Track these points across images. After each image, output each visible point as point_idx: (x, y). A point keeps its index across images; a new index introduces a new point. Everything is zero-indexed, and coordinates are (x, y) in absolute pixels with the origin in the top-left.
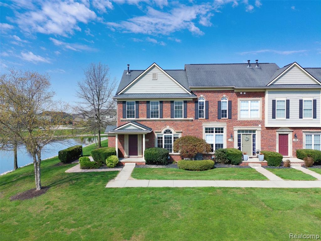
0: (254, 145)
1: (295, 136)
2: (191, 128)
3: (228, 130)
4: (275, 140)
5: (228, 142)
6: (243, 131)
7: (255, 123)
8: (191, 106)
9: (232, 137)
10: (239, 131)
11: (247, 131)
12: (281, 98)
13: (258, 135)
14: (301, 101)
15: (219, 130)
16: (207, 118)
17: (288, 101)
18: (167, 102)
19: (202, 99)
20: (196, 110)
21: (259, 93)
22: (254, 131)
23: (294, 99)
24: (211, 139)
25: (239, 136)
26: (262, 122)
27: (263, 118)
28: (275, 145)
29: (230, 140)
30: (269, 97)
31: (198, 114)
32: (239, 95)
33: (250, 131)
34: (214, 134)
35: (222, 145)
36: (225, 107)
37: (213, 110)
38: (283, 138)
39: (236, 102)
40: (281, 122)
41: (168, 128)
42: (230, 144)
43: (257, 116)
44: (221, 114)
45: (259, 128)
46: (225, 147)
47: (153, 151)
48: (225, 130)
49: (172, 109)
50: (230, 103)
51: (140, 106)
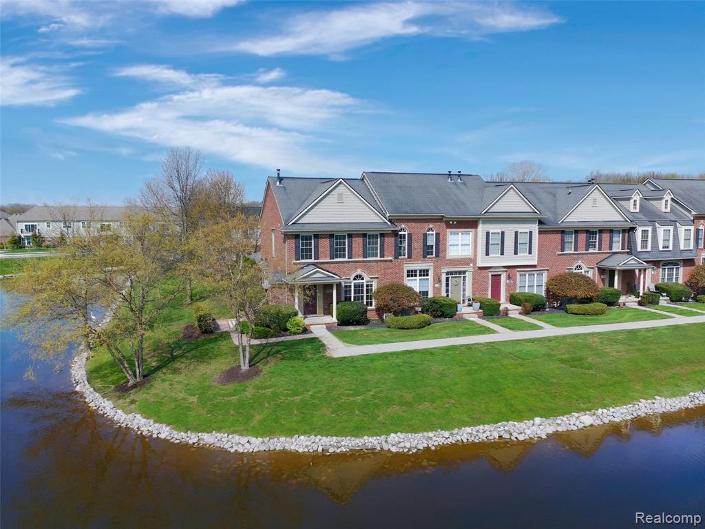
0: (464, 290)
1: (509, 277)
2: (389, 271)
3: (435, 272)
4: (487, 283)
5: (434, 288)
6: (451, 273)
7: (466, 261)
8: (390, 241)
9: (440, 281)
10: (447, 274)
11: (456, 273)
12: (495, 229)
13: (469, 276)
14: (516, 233)
15: (424, 273)
16: (410, 257)
17: (503, 233)
18: (358, 235)
19: (405, 229)
20: (396, 245)
21: (471, 223)
22: (464, 272)
23: (509, 229)
24: (415, 284)
25: (447, 279)
26: (474, 260)
27: (475, 255)
28: (487, 290)
29: (437, 285)
30: (482, 228)
31: (398, 254)
32: (449, 226)
33: (460, 273)
34: (418, 278)
35: (427, 292)
36: (431, 241)
37: (417, 246)
38: (496, 279)
39: (445, 235)
40: (495, 260)
41: (359, 272)
42: (437, 290)
43: (467, 252)
44: (427, 251)
45: (470, 268)
46: (430, 295)
48: (431, 273)
49: (364, 245)
50: (438, 235)
51: (321, 241)
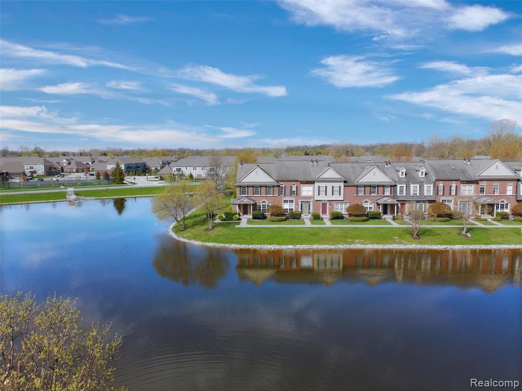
0: (309, 209)
1: (330, 205)
2: (276, 200)
3: (295, 201)
4: (320, 206)
5: (295, 207)
6: (304, 202)
7: (310, 197)
8: (276, 189)
9: (298, 205)
10: (301, 202)
11: (306, 202)
12: (323, 185)
13: (311, 204)
14: (333, 187)
15: (292, 201)
16: (285, 195)
17: (326, 187)
18: (263, 187)
19: (283, 185)
20: (279, 191)
21: (312, 182)
22: (310, 202)
23: (329, 185)
24: (286, 206)
25: (302, 204)
26: (313, 197)
27: (314, 195)
28: (320, 209)
29: (297, 207)
30: (317, 184)
31: (280, 193)
32: (302, 183)
33: (308, 202)
34: (289, 203)
35: (293, 209)
36: (294, 189)
37: (288, 191)
38: (324, 205)
39: (300, 187)
40: (322, 197)
41: (264, 200)
42: (297, 209)
43: (310, 194)
44: (292, 193)
45: (311, 200)
46: (294, 210)
47: (256, 212)
48: (294, 201)
49: (266, 190)
50: (297, 187)
51: (249, 188)
